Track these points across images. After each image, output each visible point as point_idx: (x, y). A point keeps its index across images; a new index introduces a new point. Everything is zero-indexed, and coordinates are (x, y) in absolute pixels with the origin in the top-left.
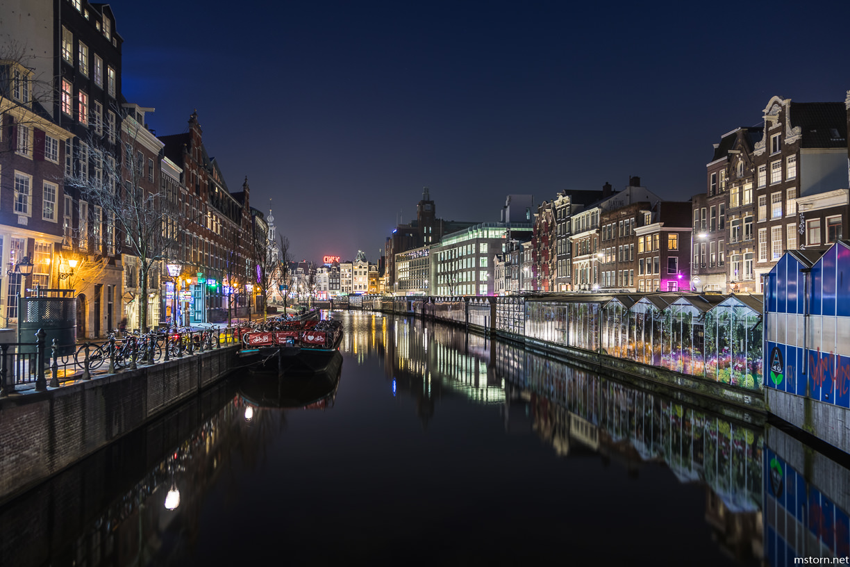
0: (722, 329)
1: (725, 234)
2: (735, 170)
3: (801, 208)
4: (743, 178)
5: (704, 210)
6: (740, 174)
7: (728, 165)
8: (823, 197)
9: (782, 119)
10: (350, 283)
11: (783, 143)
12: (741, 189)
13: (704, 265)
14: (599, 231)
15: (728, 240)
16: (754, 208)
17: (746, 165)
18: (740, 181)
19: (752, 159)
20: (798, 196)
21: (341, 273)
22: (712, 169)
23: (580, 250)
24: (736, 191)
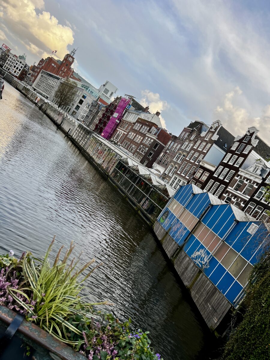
1: (173, 155)
2: (192, 136)
3: (201, 164)
4: (192, 140)
5: (173, 143)
6: (192, 138)
7: (191, 132)
8: (209, 164)
9: (216, 129)
10: (11, 66)
11: (211, 138)
12: (189, 143)
13: (161, 161)
14: (134, 124)
15: (173, 158)
16: (188, 153)
17: (196, 137)
18: (190, 141)
19: (199, 136)
20: (203, 159)
21: (9, 58)
22: (185, 130)
23: (123, 126)
24: (187, 143)
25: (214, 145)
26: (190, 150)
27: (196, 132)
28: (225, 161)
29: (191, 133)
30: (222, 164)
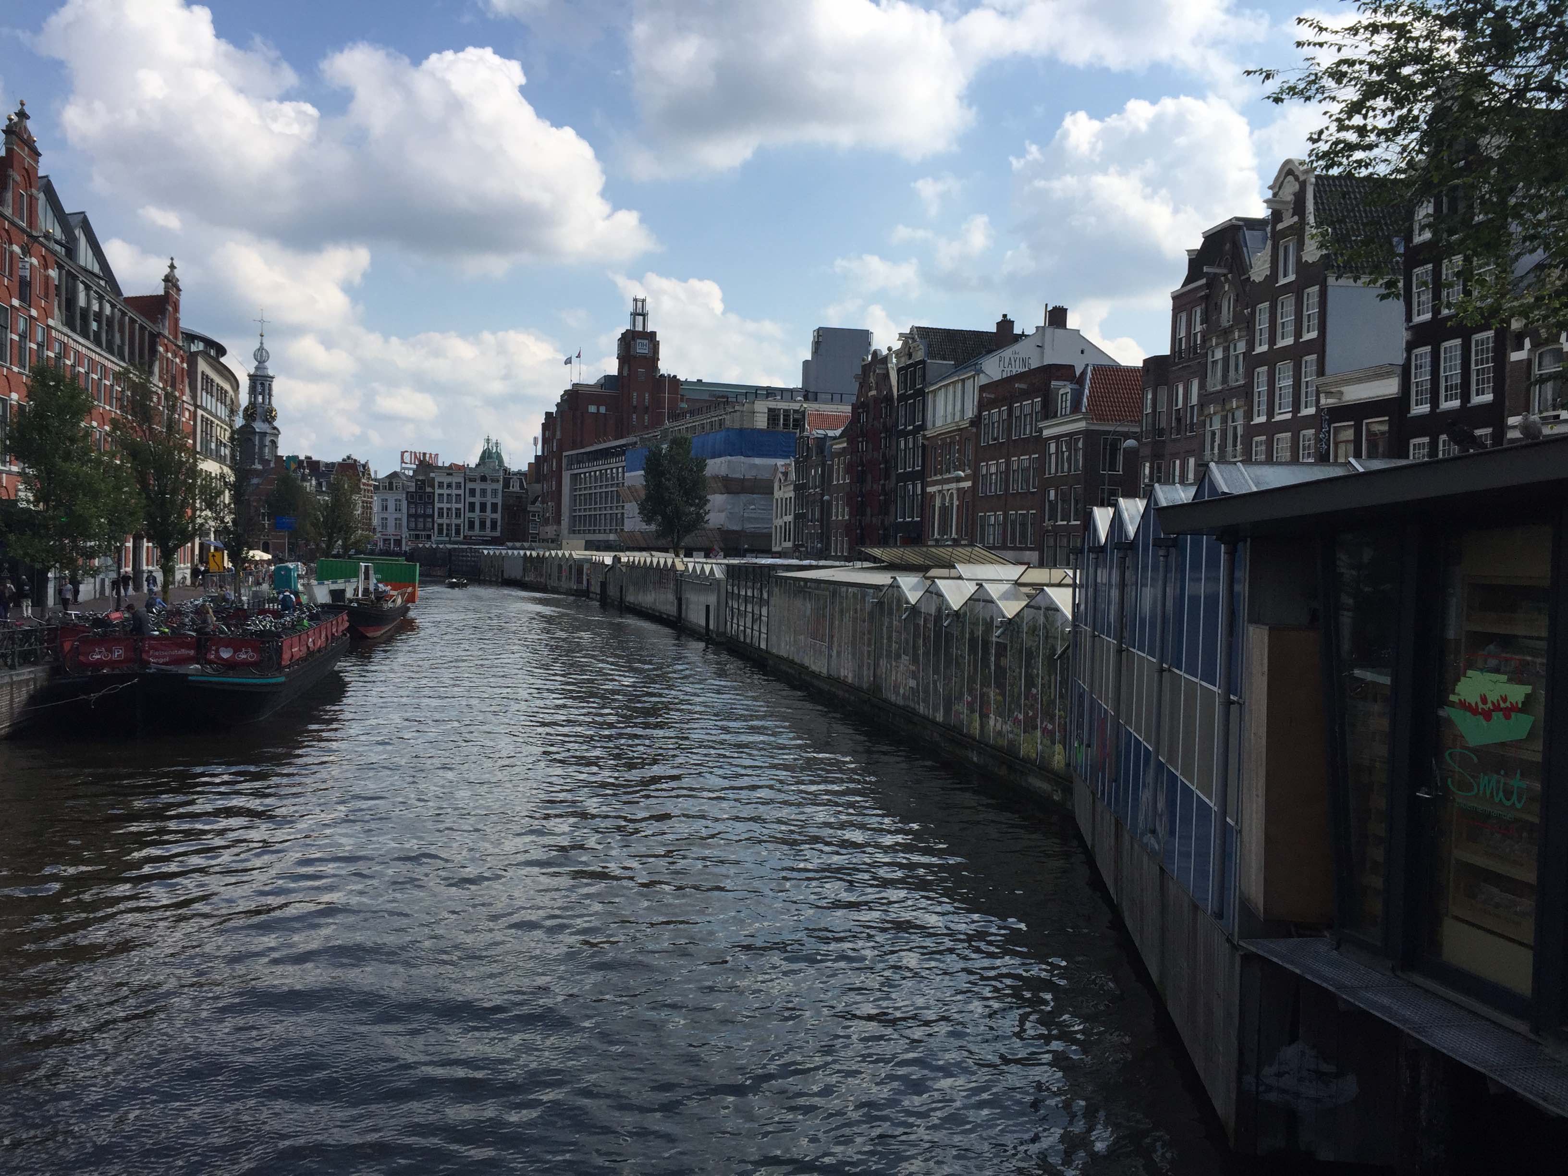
2: (1218, 308)
3: (1325, 401)
4: (1232, 326)
6: (1226, 316)
7: (1207, 297)
8: (1359, 380)
10: (458, 515)
11: (1299, 259)
12: (1226, 350)
14: (976, 422)
15: (1201, 457)
16: (1247, 392)
17: (1236, 301)
18: (1227, 332)
19: (1247, 288)
20: (1321, 372)
21: (438, 491)
22: (1181, 302)
23: (941, 463)
24: (1219, 354)
25: (1333, 281)
26: (1250, 373)
27: (1227, 280)
28: (1422, 315)
29: (1211, 297)
30: (1416, 336)
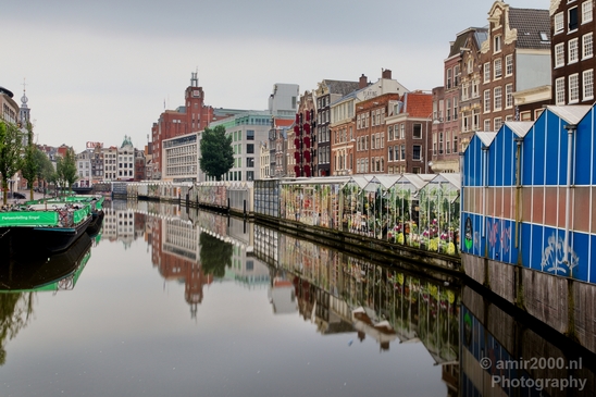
0: (432, 204)
1: (457, 124)
2: (466, 66)
3: (517, 102)
4: (473, 73)
5: (441, 102)
6: (470, 70)
8: (532, 92)
9: (502, 21)
10: (114, 169)
11: (502, 44)
12: (471, 83)
13: (441, 152)
14: (355, 119)
15: (460, 130)
16: (481, 100)
17: (474, 62)
18: (470, 76)
19: (480, 56)
20: (514, 91)
21: (105, 159)
22: (448, 64)
23: (338, 138)
24: (467, 85)
25: (518, 51)
26: (482, 93)
27: (470, 53)
28: (560, 64)
29: (462, 61)
30: (557, 73)
